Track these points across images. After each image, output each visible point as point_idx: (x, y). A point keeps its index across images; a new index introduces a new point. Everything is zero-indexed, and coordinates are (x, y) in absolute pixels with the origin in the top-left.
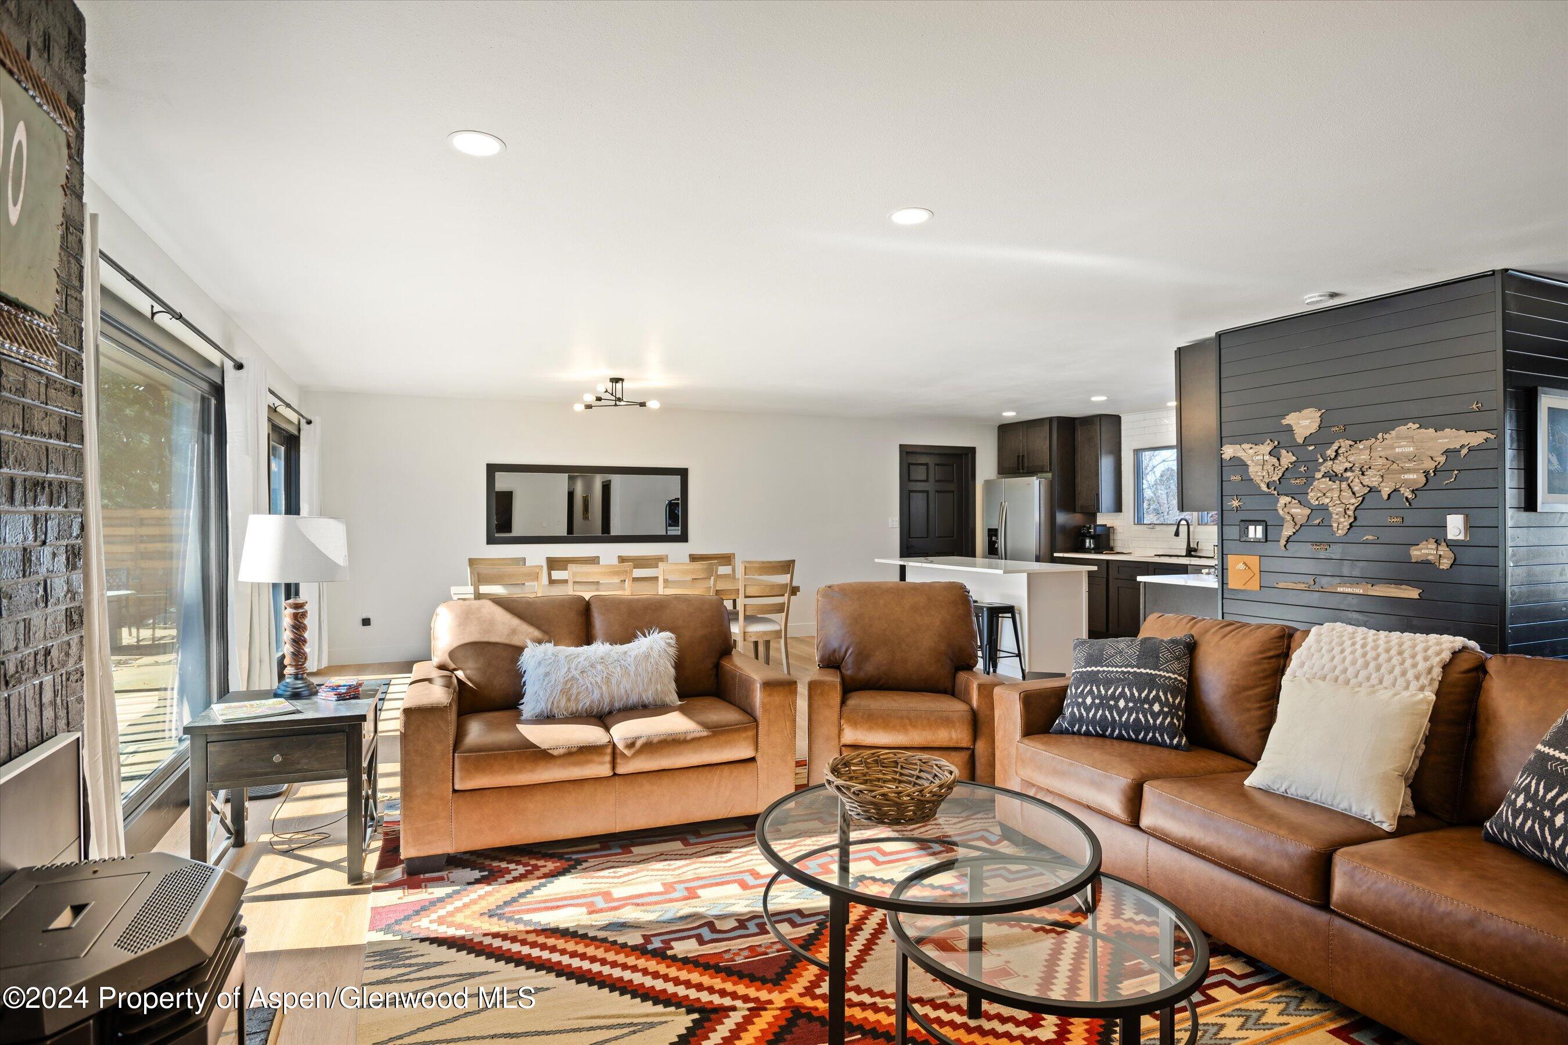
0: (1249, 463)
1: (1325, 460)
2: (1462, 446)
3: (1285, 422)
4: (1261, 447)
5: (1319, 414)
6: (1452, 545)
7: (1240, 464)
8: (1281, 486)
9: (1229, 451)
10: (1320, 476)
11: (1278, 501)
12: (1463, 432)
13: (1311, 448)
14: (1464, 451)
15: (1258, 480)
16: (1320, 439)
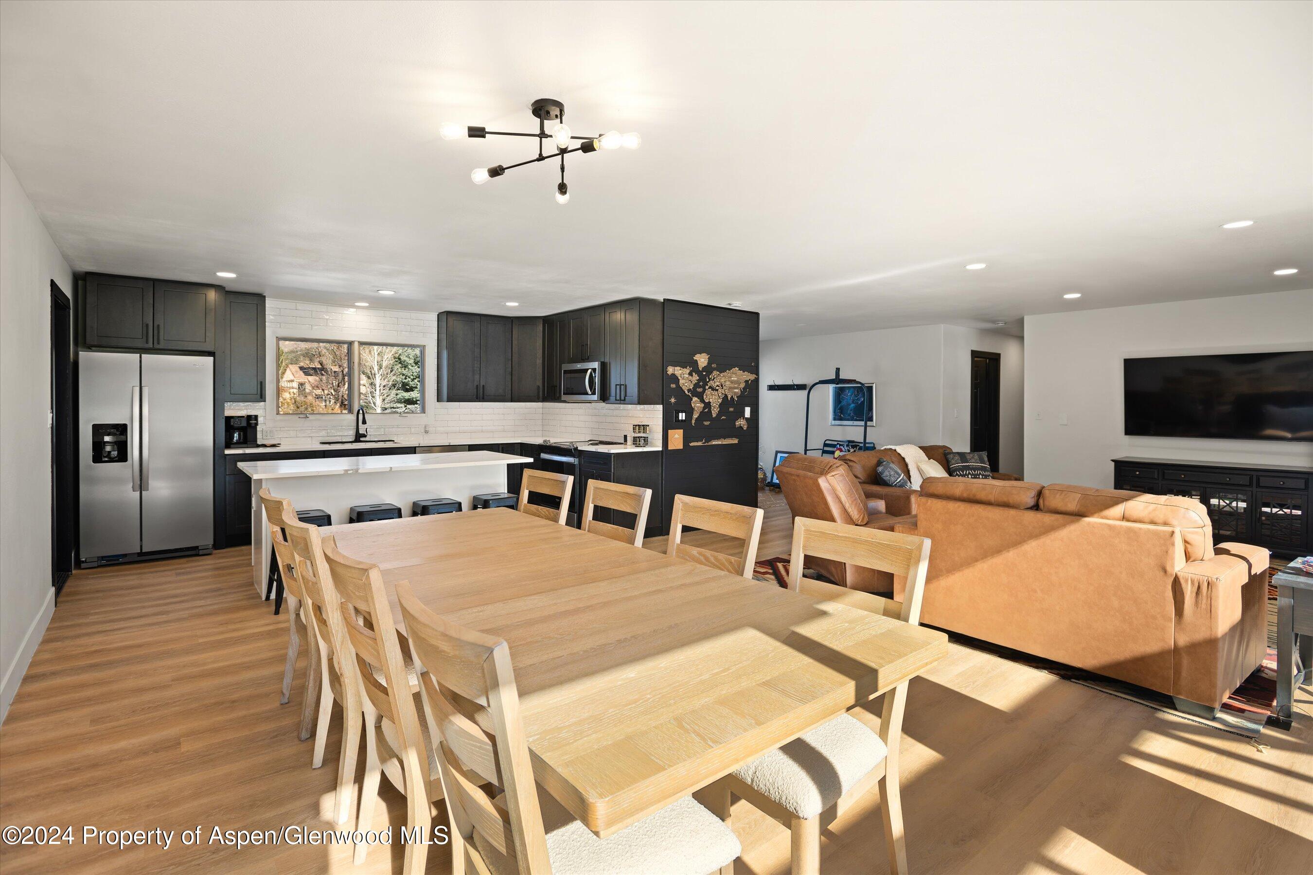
0: (679, 378)
1: (710, 380)
2: (750, 380)
3: (695, 358)
4: (685, 370)
5: (708, 357)
6: (747, 419)
7: (675, 379)
8: (694, 393)
9: (670, 370)
10: (707, 388)
11: (692, 400)
12: (749, 374)
13: (704, 373)
14: (750, 382)
15: (684, 388)
16: (708, 369)
